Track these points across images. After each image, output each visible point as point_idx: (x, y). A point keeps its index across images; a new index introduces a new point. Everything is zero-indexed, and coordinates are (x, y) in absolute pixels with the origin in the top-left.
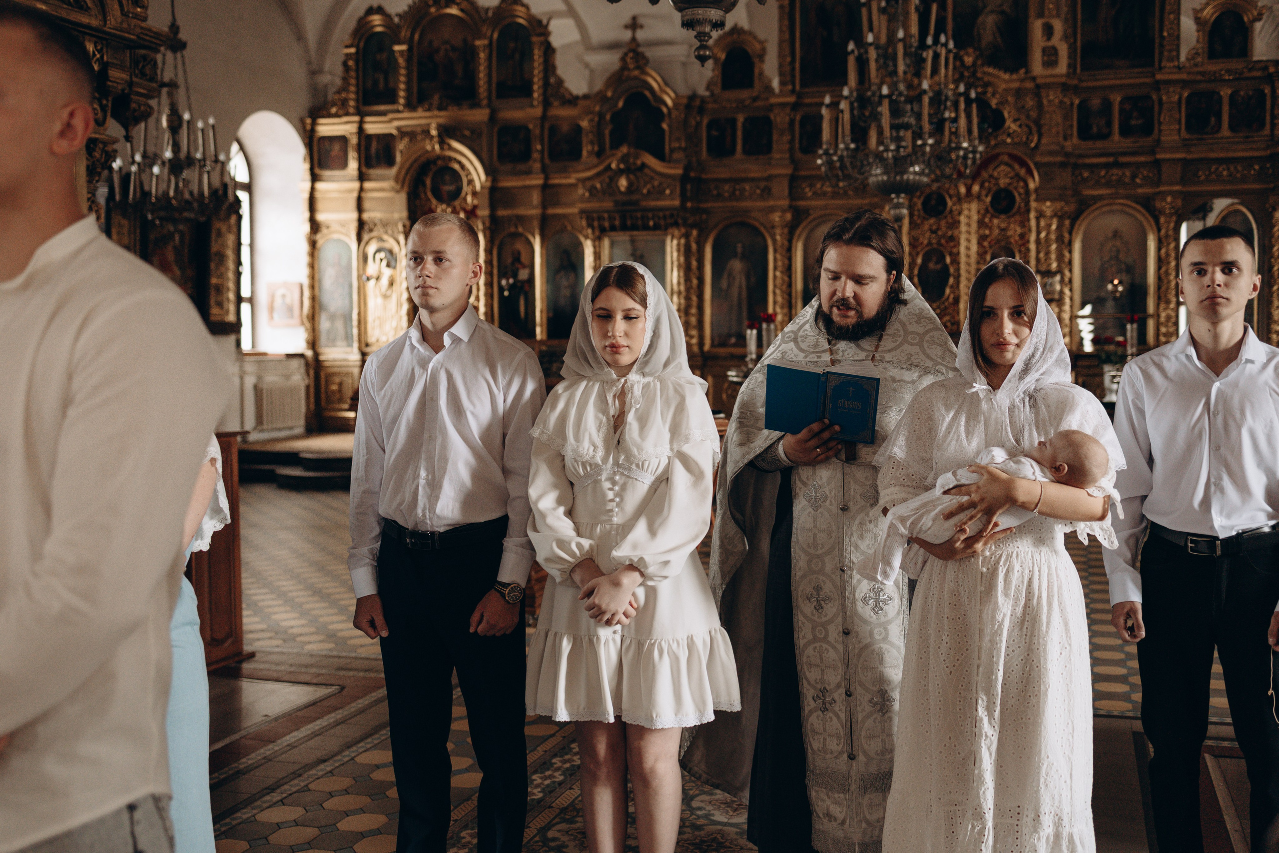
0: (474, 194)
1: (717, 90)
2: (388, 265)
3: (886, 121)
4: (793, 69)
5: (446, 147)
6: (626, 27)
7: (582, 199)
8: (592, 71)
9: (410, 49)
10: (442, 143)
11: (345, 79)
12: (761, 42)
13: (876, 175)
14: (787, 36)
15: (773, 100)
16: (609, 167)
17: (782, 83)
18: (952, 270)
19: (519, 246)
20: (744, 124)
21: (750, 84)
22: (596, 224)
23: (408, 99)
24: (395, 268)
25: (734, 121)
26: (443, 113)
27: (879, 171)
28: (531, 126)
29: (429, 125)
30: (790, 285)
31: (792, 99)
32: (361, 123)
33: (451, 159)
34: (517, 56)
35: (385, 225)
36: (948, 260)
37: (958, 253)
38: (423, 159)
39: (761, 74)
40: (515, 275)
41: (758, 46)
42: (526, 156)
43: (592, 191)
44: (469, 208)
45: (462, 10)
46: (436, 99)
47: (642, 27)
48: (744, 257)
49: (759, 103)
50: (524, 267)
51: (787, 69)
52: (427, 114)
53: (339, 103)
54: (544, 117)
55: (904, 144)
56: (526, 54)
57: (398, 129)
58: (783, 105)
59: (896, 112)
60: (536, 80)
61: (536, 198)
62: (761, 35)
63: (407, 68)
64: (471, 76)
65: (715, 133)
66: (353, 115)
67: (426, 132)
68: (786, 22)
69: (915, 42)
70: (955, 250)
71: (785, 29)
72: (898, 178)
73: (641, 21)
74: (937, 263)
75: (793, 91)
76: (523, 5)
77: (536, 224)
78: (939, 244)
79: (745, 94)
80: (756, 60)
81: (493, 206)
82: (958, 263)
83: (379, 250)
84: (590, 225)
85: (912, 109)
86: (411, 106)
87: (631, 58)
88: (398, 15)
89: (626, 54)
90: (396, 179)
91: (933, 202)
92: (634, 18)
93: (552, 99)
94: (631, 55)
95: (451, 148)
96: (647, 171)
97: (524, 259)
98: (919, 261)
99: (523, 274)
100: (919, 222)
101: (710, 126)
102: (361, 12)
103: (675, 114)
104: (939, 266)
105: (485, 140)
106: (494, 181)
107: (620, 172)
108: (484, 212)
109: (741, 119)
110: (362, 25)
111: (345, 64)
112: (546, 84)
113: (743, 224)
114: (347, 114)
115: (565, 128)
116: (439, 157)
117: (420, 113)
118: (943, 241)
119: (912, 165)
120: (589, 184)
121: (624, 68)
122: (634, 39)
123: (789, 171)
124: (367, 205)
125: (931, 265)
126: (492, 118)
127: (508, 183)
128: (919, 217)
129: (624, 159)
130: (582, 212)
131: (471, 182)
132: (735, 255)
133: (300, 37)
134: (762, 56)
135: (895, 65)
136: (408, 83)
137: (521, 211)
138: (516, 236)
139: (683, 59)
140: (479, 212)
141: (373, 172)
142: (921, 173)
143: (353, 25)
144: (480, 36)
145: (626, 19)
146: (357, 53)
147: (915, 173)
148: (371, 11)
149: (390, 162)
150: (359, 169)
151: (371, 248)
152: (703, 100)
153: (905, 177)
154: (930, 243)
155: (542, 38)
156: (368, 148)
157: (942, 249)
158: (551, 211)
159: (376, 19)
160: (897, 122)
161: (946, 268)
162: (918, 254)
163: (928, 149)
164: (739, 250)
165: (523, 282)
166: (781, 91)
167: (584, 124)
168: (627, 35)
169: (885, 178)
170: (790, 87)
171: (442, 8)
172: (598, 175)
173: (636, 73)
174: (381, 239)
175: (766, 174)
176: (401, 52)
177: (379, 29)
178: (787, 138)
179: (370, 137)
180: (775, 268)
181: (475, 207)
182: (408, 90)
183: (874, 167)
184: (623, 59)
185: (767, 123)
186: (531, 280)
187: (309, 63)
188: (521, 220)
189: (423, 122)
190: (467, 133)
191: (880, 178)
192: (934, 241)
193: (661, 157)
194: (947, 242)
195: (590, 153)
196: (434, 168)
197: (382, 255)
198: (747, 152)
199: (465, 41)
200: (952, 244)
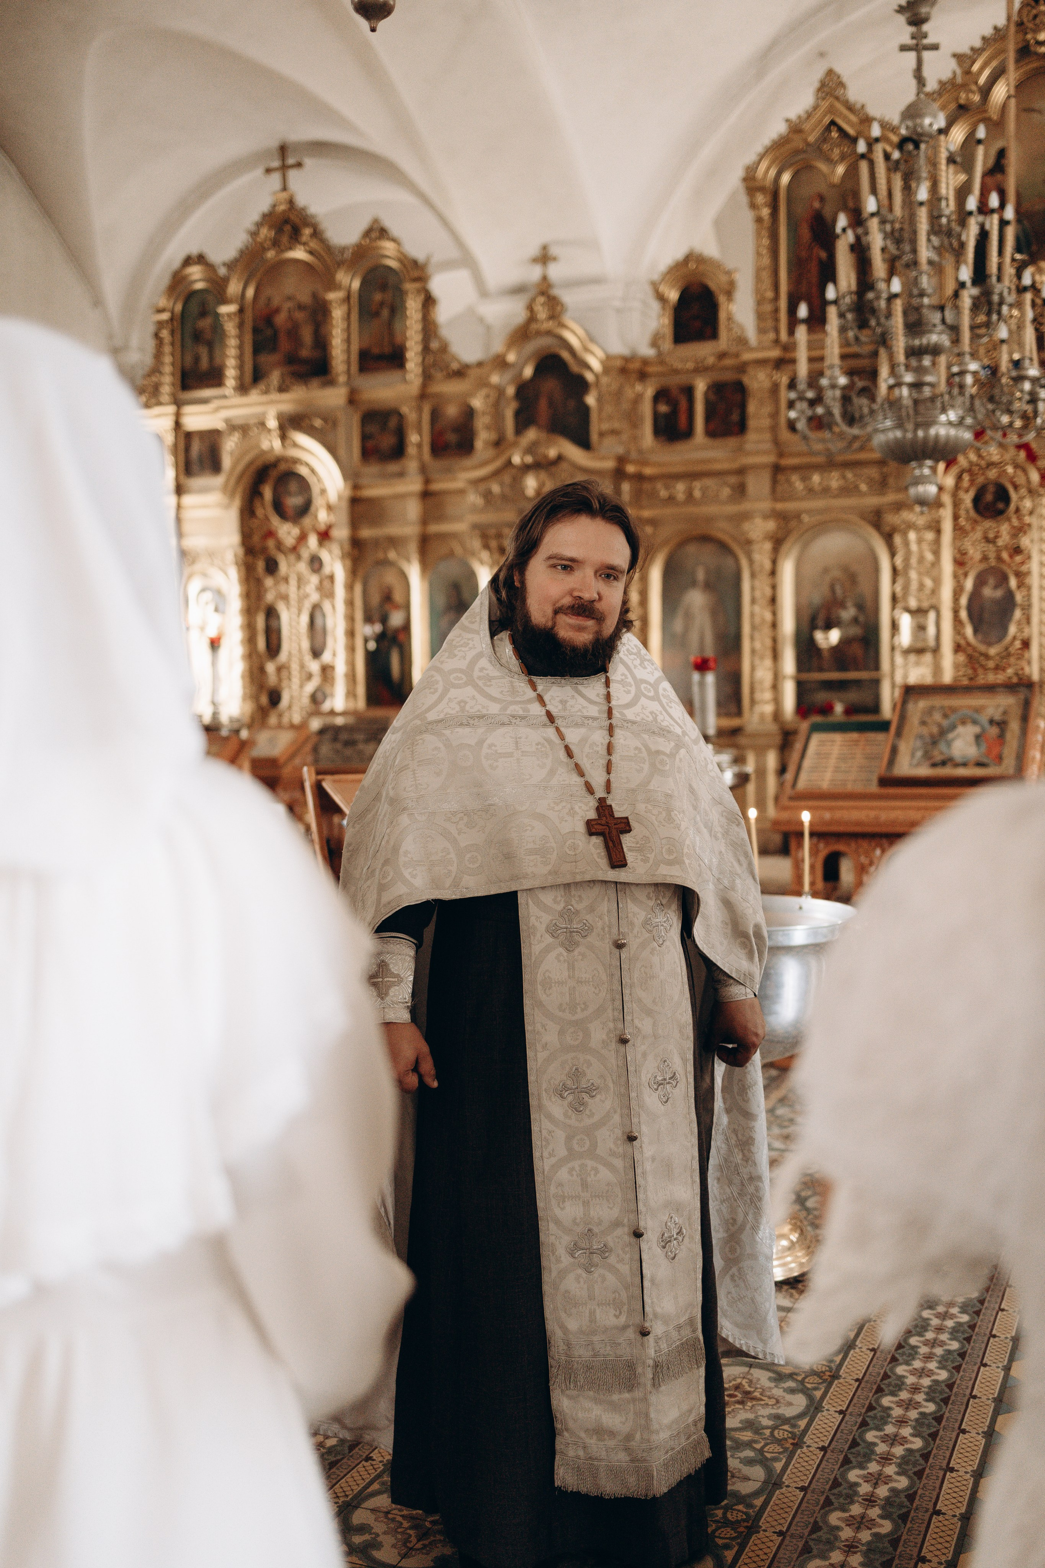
0: (330, 508)
1: (667, 345)
2: (216, 610)
3: (900, 343)
4: (776, 310)
5: (288, 442)
6: (535, 260)
7: (474, 509)
8: (488, 328)
9: (241, 311)
10: (283, 437)
11: (158, 355)
12: (729, 273)
13: (883, 431)
14: (766, 261)
15: (747, 356)
16: (509, 463)
17: (761, 331)
18: (1019, 597)
19: (390, 578)
20: (706, 394)
21: (714, 335)
22: (493, 544)
23: (240, 378)
24: (223, 612)
25: (689, 391)
26: (285, 396)
27: (888, 423)
28: (405, 410)
29: (264, 414)
30: (774, 625)
31: (775, 353)
32: (178, 415)
33: (296, 461)
34: (385, 313)
35: (211, 554)
36: (1013, 582)
37: (1028, 573)
38: (259, 463)
39: (730, 319)
40: (384, 620)
41: (723, 279)
42: (398, 451)
43: (488, 495)
44: (322, 527)
45: (311, 253)
46: (275, 377)
47: (555, 259)
48: (708, 586)
49: (728, 362)
50: (397, 607)
51: (768, 308)
52: (265, 398)
53: (150, 389)
54: (423, 396)
55: (929, 379)
56: (396, 309)
57: (227, 421)
58: (761, 363)
59: (915, 326)
60: (409, 344)
61: (413, 509)
62: (730, 265)
63: (240, 337)
64: (322, 344)
65: (663, 408)
66: (167, 404)
67: (262, 424)
68: (766, 242)
69: (949, 207)
70: (1024, 568)
71: (765, 252)
72: (920, 433)
73: (554, 251)
74: (996, 587)
75: (777, 341)
76: (394, 240)
77: (413, 548)
78: (999, 559)
79: (704, 351)
80: (722, 299)
81: (355, 522)
82: (1029, 588)
83: (203, 590)
84: (486, 546)
85: (943, 321)
86: (243, 389)
87: (543, 305)
88: (224, 264)
89: (533, 300)
90: (224, 489)
91: (989, 497)
92: (545, 248)
93: (432, 371)
94: (541, 299)
95: (295, 445)
96: (564, 465)
97: (398, 597)
98: (969, 584)
99: (396, 619)
100: (968, 527)
101: (657, 398)
102: (177, 264)
103: (604, 380)
104: (999, 593)
105: (341, 431)
106: (356, 487)
107: (526, 468)
108: (342, 533)
109: (701, 387)
110: (178, 281)
111: (157, 335)
112: (426, 349)
113: (705, 539)
114: (159, 404)
115: (452, 411)
116: (279, 460)
117: (255, 396)
118: (1005, 555)
119: (944, 410)
120: (482, 487)
121: (532, 318)
122: (545, 278)
123: (770, 459)
124: (187, 527)
125: (988, 592)
126: (352, 400)
127: (374, 491)
128: (968, 519)
129: (530, 449)
130: (475, 526)
131: (323, 492)
132: (694, 584)
133: (98, 302)
134: (729, 293)
135: (914, 251)
136: (240, 357)
137: (393, 530)
138: (385, 563)
139: (617, 304)
140: (336, 533)
141: (196, 482)
142: (960, 423)
143: (166, 281)
144: (332, 285)
145: (534, 250)
146: (172, 319)
147: (950, 423)
148: (188, 261)
149: (215, 466)
150: (177, 479)
151: (195, 586)
152: (645, 362)
153: (932, 431)
154: (985, 558)
155: (417, 285)
156: (187, 449)
157: (1005, 568)
158: (434, 528)
159: (195, 272)
160: (917, 342)
161: (1010, 596)
162: (966, 575)
163: (969, 380)
164: (701, 575)
165: (397, 631)
166: (760, 343)
167: (477, 403)
168: (535, 273)
169: (899, 434)
170: (772, 336)
171: (282, 251)
172: (496, 473)
173: (550, 325)
174: (205, 575)
175: (735, 465)
176: (229, 315)
177: (199, 286)
178: (767, 409)
179: (189, 435)
180: (753, 601)
181: (330, 527)
182: (241, 367)
183: (880, 417)
184: (530, 308)
185: (740, 389)
186: (406, 628)
187: (110, 337)
188: (393, 542)
189: (258, 410)
190: (318, 423)
191: (891, 435)
192: (992, 555)
193: (584, 443)
194: (1011, 556)
195: (487, 443)
196: (274, 474)
197: (208, 596)
198: (711, 433)
199: (315, 296)
200: (1018, 558)
